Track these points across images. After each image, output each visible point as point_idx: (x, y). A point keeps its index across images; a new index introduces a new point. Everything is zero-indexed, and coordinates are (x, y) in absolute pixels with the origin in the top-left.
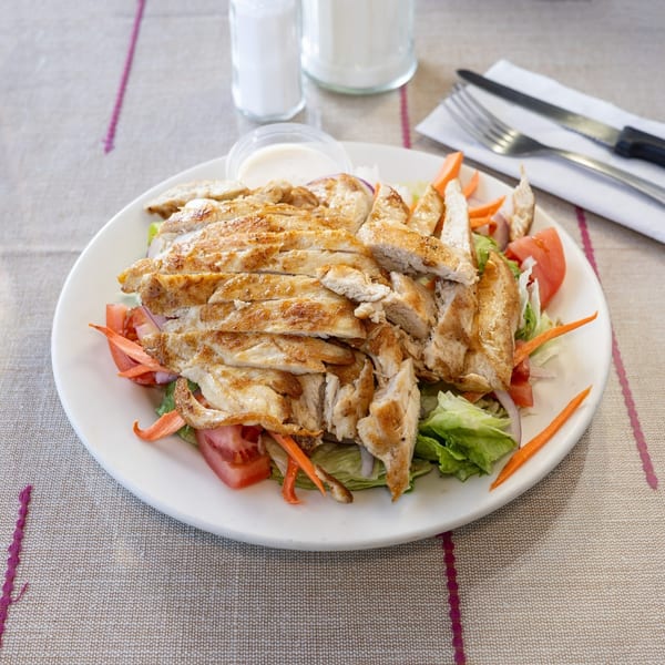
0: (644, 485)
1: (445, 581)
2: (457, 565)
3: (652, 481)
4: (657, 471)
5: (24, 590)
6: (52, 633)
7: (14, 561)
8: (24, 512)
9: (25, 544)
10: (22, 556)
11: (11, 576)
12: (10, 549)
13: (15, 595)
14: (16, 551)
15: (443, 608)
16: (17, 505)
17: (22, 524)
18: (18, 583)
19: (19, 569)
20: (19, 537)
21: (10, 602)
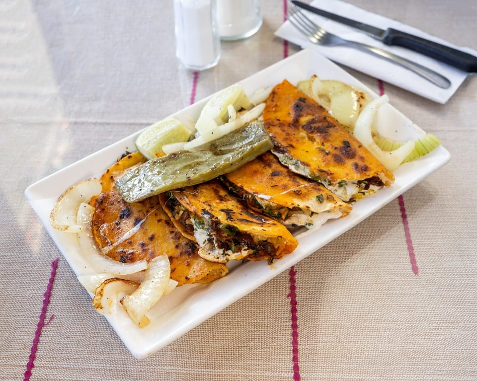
0: (411, 271)
1: (290, 323)
2: (298, 315)
3: (415, 270)
4: (419, 264)
5: (52, 318)
6: (66, 344)
7: (47, 302)
8: (54, 274)
9: (53, 292)
10: (51, 299)
11: (44, 310)
12: (45, 295)
13: (46, 321)
14: (48, 296)
15: (288, 339)
16: (50, 269)
17: (52, 281)
18: (48, 315)
19: (49, 307)
20: (50, 287)
21: (43, 325)
